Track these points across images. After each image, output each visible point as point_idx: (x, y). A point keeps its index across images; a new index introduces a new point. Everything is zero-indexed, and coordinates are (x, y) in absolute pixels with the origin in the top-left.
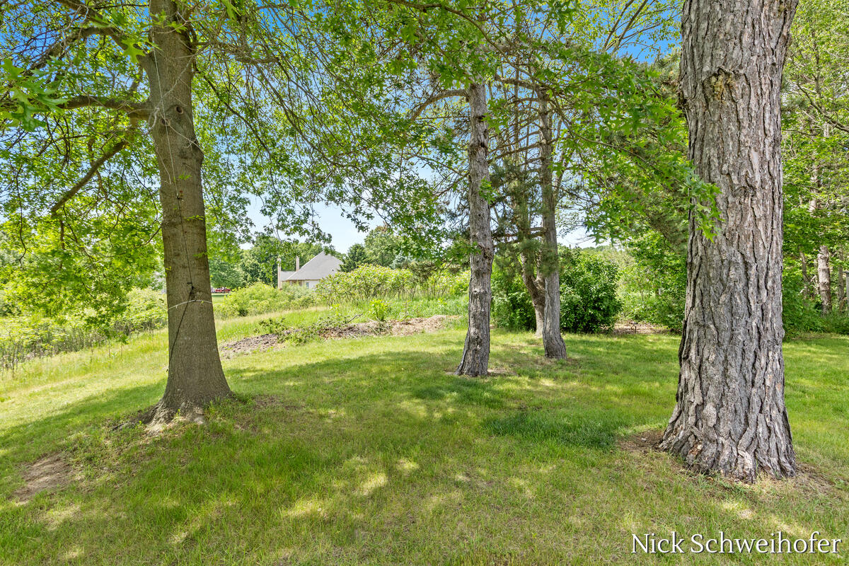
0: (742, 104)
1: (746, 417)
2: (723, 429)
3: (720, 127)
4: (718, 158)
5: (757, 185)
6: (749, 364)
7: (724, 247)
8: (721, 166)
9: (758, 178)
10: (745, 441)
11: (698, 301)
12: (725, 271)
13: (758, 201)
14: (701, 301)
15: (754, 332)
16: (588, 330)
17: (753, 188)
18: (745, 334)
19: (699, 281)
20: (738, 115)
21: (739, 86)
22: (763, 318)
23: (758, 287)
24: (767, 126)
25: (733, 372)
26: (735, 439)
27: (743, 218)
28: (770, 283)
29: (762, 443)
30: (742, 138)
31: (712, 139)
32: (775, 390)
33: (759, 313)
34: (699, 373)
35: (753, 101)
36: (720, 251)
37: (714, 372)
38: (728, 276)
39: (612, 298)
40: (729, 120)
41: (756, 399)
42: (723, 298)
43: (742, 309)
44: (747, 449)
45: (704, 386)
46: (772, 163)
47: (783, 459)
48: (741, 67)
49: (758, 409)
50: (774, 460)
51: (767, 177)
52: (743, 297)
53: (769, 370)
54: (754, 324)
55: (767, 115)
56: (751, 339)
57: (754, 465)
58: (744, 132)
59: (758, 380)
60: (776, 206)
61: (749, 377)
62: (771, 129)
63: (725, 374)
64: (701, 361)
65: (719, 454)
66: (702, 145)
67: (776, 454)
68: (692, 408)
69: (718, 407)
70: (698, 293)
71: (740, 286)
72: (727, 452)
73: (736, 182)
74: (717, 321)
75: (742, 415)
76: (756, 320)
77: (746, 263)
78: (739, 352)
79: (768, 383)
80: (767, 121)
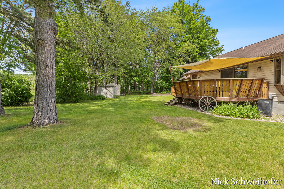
0: (46, 48)
1: (47, 113)
2: (42, 116)
3: (41, 51)
4: (41, 58)
5: (49, 65)
6: (48, 102)
7: (42, 78)
8: (41, 60)
9: (49, 64)
10: (47, 118)
11: (37, 89)
12: (43, 83)
13: (49, 69)
14: (38, 89)
15: (49, 95)
16: (18, 105)
17: (48, 66)
18: (47, 96)
19: (37, 85)
20: (45, 50)
21: (45, 44)
22: (51, 93)
23: (50, 86)
24: (51, 54)
25: (44, 104)
26: (44, 118)
27: (46, 72)
28: (52, 86)
29: (50, 118)
30: (46, 55)
31: (40, 53)
32: (53, 107)
33: (50, 92)
34: (38, 106)
35: (48, 48)
36: (41, 78)
37: (41, 105)
38: (43, 84)
39: (29, 93)
40: (43, 50)
41: (49, 109)
42: (42, 89)
43: (46, 91)
44: (47, 120)
45: (38, 108)
46: (52, 62)
47: (55, 120)
48: (45, 40)
49: (50, 111)
50: (53, 121)
51: (51, 64)
52: (46, 88)
53: (52, 103)
54: (49, 94)
55: (51, 52)
56: (48, 97)
57: (48, 122)
58: (46, 54)
59: (50, 105)
60: (53, 70)
61: (48, 105)
62: (52, 55)
63: (43, 105)
64: (38, 103)
65: (41, 122)
66: (38, 54)
67: (53, 119)
68: (36, 114)
69: (41, 112)
70: (37, 87)
71: (46, 86)
72: (43, 121)
73: (45, 64)
74: (41, 93)
75: (46, 113)
76: (49, 93)
77: (47, 81)
78: (46, 100)
79: (52, 106)
80: (51, 53)
